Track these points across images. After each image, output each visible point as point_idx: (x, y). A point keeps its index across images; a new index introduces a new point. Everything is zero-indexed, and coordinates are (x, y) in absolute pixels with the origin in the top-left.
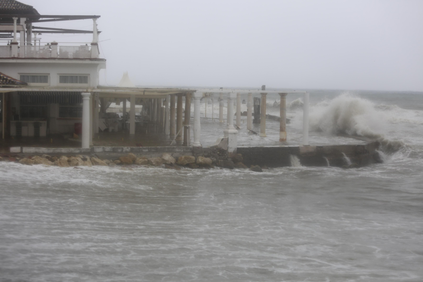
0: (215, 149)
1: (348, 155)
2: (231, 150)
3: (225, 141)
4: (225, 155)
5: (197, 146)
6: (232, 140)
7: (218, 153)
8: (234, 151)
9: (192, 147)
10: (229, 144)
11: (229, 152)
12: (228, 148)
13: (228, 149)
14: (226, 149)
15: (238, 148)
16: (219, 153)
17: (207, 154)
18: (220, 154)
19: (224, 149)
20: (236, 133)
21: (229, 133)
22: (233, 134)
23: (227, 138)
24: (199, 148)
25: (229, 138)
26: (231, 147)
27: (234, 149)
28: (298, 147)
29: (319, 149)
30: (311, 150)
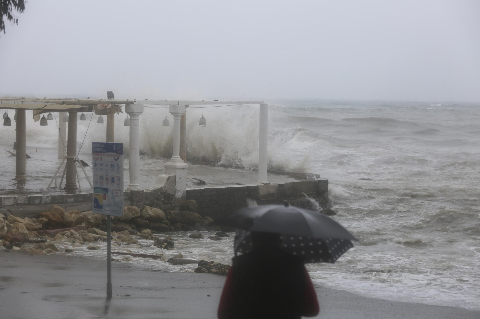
0: (159, 193)
1: (311, 196)
2: (179, 195)
3: (172, 181)
4: (172, 202)
5: (137, 190)
6: (180, 179)
7: (163, 199)
8: (182, 196)
9: (129, 191)
10: (177, 184)
11: (176, 198)
12: (175, 191)
13: (176, 193)
14: (172, 194)
15: (187, 191)
16: (164, 199)
17: (149, 202)
18: (166, 201)
19: (171, 193)
20: (185, 168)
21: (177, 167)
22: (181, 169)
23: (173, 176)
24: (140, 192)
25: (177, 177)
26: (179, 190)
27: (183, 193)
28: (257, 186)
29: (281, 188)
30: (272, 191)
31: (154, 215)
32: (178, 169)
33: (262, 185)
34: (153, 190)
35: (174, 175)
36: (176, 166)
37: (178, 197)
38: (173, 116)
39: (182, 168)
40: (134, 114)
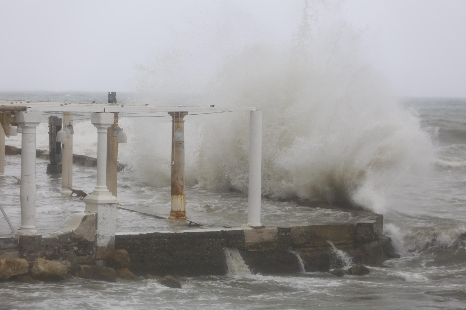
0: (69, 240)
1: (339, 246)
2: (103, 242)
3: (91, 222)
4: (91, 253)
5: (30, 235)
6: (104, 219)
7: (76, 248)
8: (109, 244)
9: (18, 237)
10: (99, 227)
11: (98, 247)
12: (96, 237)
13: (98, 239)
14: (92, 240)
15: (118, 238)
16: (78, 249)
17: (51, 253)
18: (80, 252)
19: (88, 239)
20: (113, 204)
21: (99, 202)
22: (106, 205)
23: (93, 215)
24: (34, 239)
25: (99, 216)
26: (102, 235)
27: (109, 239)
28: (242, 231)
29: (283, 234)
30: (267, 237)
31: (47, 271)
32: (101, 205)
33: (250, 229)
34: (58, 236)
35: (95, 214)
36: (97, 201)
37: (100, 246)
38: (97, 129)
39: (108, 204)
40: (26, 125)
